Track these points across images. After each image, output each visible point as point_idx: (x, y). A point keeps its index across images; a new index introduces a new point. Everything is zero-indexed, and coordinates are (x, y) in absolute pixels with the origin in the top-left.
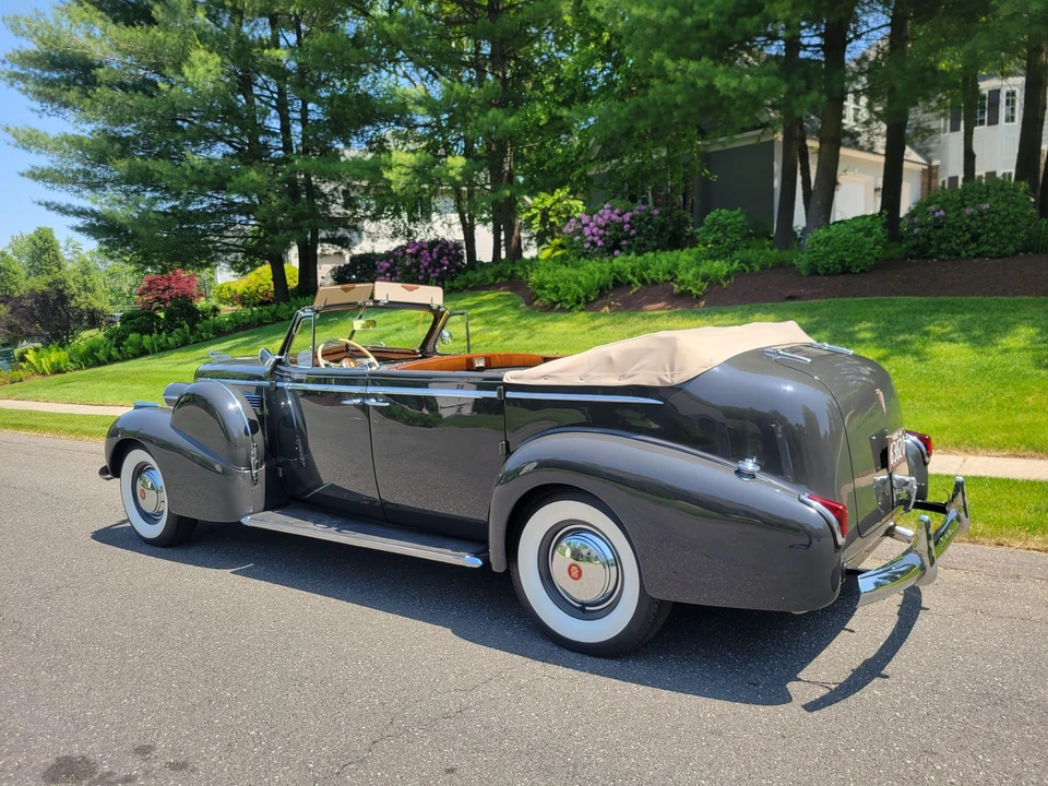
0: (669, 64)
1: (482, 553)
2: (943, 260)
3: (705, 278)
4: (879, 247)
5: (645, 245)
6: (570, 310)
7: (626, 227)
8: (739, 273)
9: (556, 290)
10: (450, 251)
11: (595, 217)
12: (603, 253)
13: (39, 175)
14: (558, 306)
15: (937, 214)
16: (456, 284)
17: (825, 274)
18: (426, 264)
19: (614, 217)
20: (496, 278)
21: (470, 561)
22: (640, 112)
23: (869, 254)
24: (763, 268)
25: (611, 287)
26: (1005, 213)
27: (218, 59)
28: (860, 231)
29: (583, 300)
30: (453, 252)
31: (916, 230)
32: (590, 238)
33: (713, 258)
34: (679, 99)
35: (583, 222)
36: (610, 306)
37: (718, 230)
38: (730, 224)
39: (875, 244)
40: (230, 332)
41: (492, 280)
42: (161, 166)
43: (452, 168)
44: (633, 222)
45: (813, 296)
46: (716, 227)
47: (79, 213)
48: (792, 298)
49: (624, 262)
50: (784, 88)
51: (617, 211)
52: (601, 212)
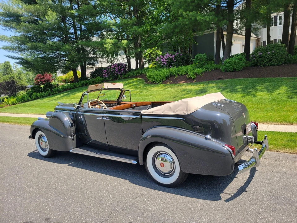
0: (184, 13)
1: (137, 160)
2: (262, 67)
3: (196, 74)
4: (244, 64)
5: (178, 64)
6: (158, 84)
7: (173, 59)
8: (205, 72)
9: (154, 78)
10: (124, 66)
11: (164, 56)
12: (167, 66)
13: (5, 48)
14: (155, 82)
15: (260, 54)
16: (126, 76)
17: (229, 72)
18: (117, 70)
19: (170, 56)
20: (137, 74)
21: (133, 162)
22: (176, 27)
23: (241, 66)
24: (212, 70)
25: (169, 76)
26: (279, 53)
27: (56, 14)
28: (238, 59)
29: (162, 80)
30: (125, 67)
31: (254, 58)
32: (163, 62)
33: (197, 67)
34: (187, 23)
35: (161, 58)
36: (169, 82)
37: (199, 60)
38: (202, 58)
39: (243, 63)
40: (62, 91)
41: (136, 75)
42: (41, 45)
43: (124, 44)
44: (175, 57)
45: (226, 78)
46: (198, 59)
47: (17, 58)
48: (220, 79)
49: (173, 69)
50: (216, 19)
51: (170, 55)
52: (166, 55)
